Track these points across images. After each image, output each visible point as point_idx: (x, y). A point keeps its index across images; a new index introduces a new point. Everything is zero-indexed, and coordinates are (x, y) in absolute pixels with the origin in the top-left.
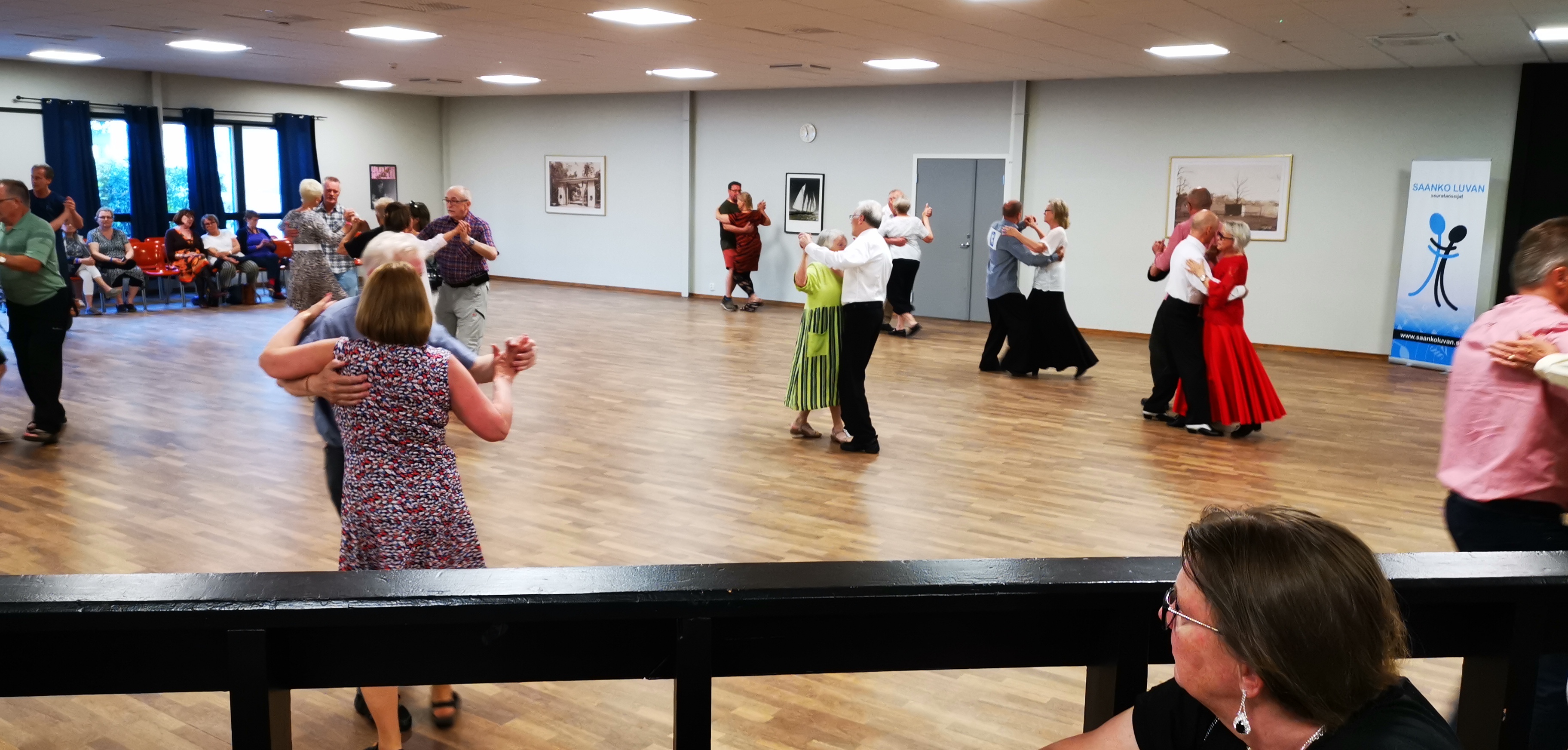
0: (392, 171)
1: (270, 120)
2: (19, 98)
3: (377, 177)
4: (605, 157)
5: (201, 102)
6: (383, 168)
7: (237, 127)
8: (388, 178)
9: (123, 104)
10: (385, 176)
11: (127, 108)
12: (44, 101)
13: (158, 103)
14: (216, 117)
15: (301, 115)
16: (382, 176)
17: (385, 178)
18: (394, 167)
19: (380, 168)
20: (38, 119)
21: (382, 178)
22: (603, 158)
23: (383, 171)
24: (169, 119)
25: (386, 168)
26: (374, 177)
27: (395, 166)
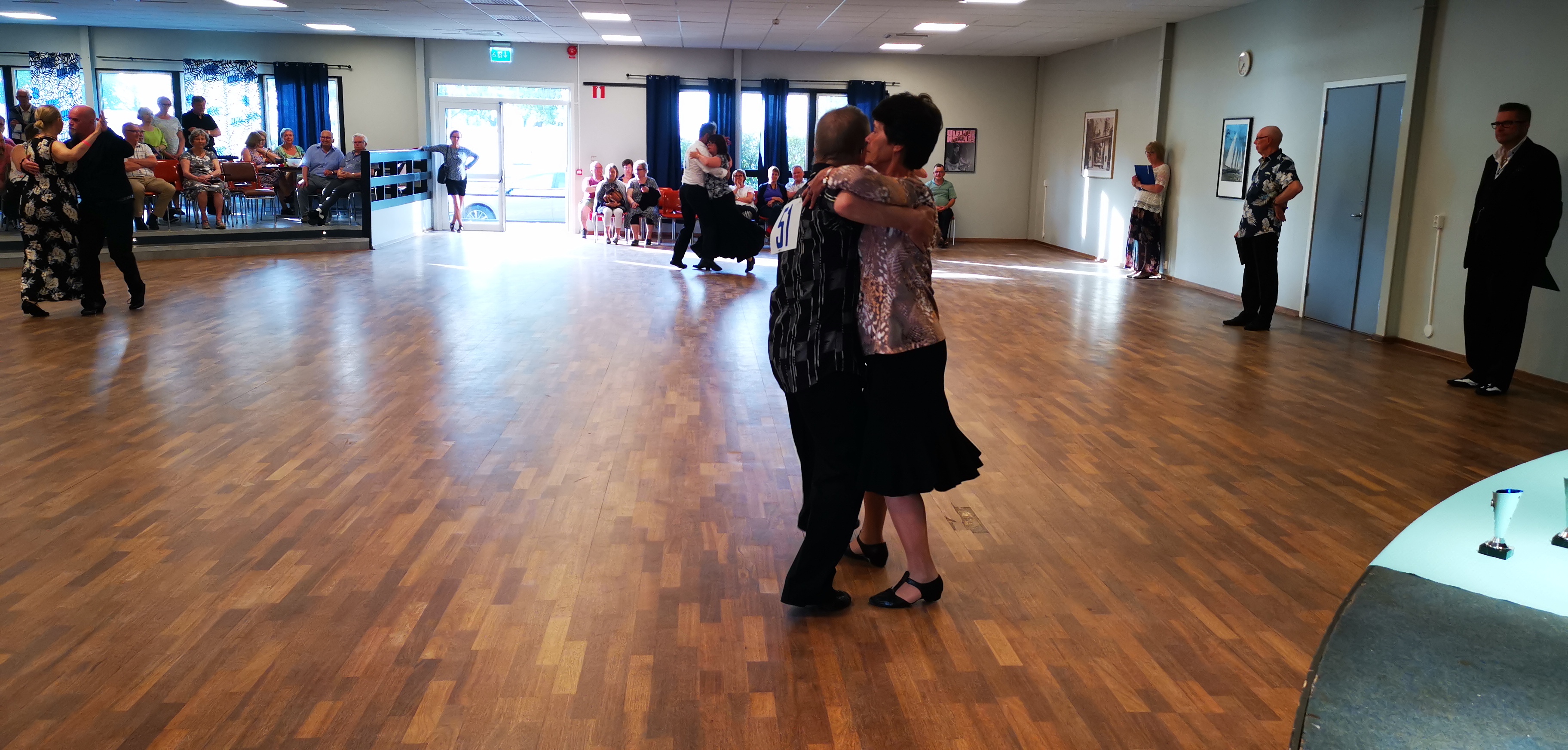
0: (972, 134)
1: (844, 87)
2: (628, 75)
3: (953, 141)
4: (1117, 111)
5: (777, 72)
6: (961, 132)
7: (813, 95)
8: (966, 141)
9: (710, 77)
10: (963, 140)
11: (710, 80)
12: (648, 76)
13: (737, 76)
14: (791, 86)
15: (872, 82)
16: (959, 140)
17: (963, 142)
18: (974, 131)
19: (957, 132)
20: (644, 91)
21: (959, 142)
22: (1114, 112)
23: (961, 134)
24: (744, 89)
25: (964, 131)
26: (949, 140)
27: (976, 130)
